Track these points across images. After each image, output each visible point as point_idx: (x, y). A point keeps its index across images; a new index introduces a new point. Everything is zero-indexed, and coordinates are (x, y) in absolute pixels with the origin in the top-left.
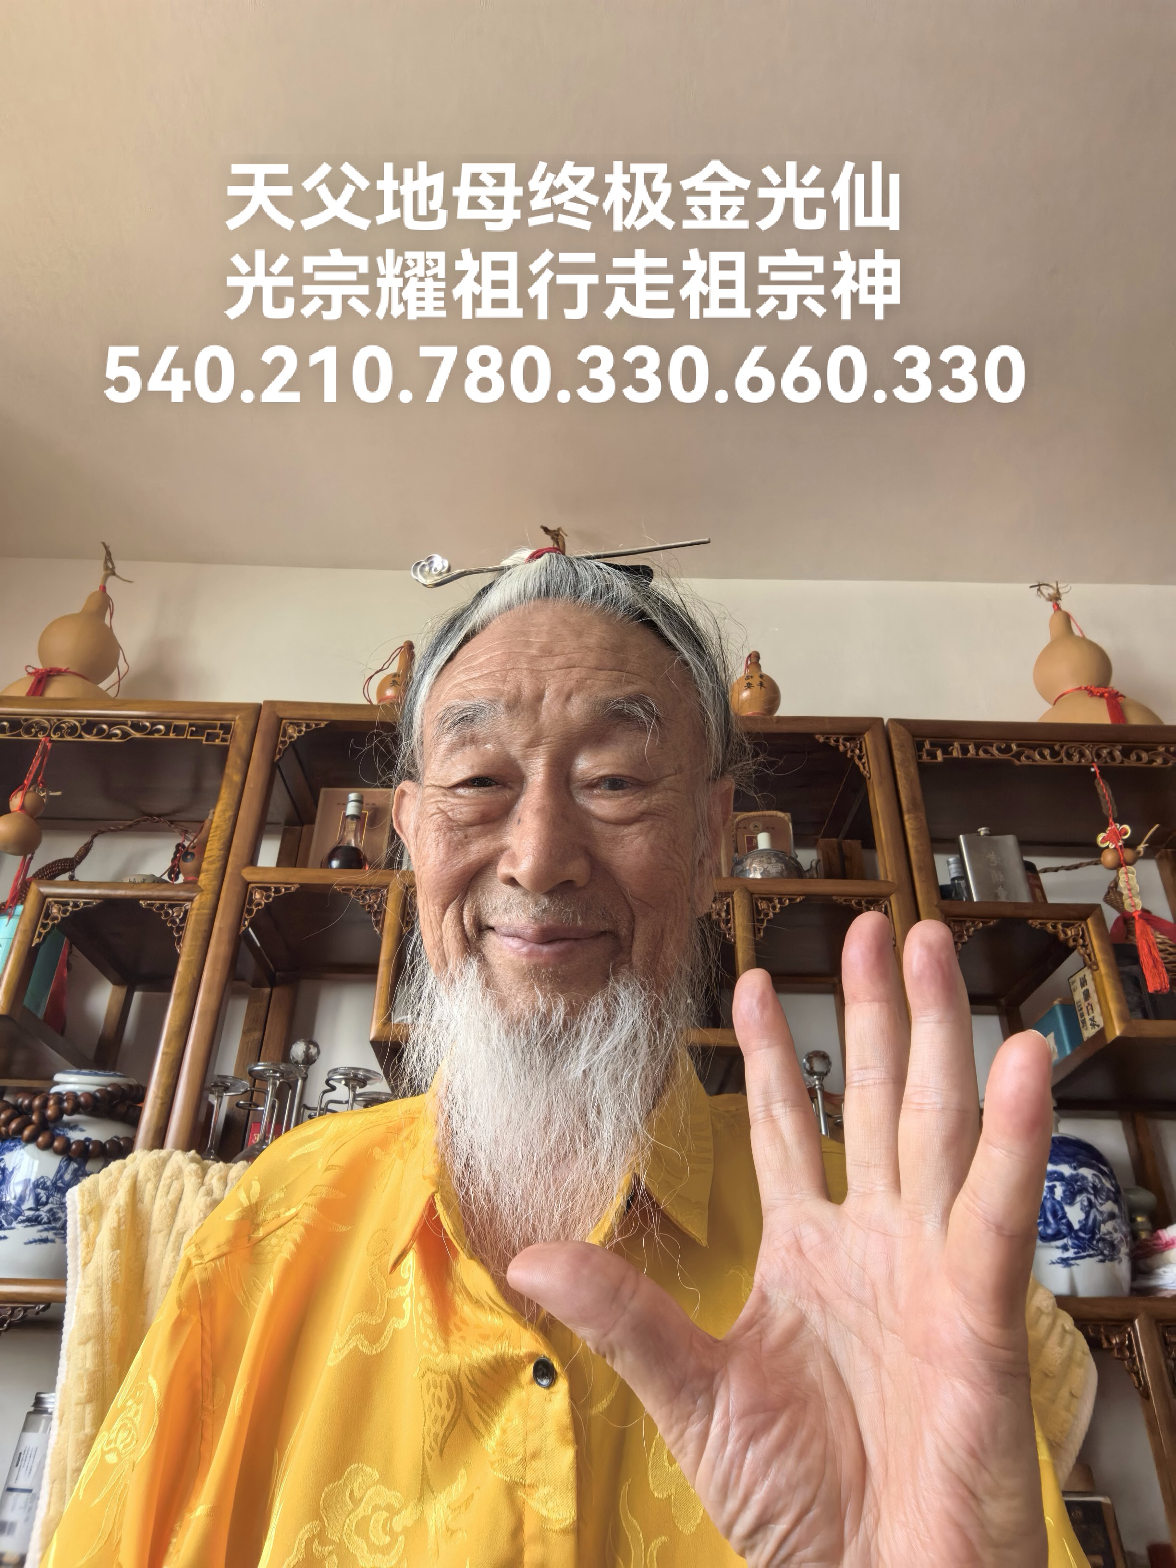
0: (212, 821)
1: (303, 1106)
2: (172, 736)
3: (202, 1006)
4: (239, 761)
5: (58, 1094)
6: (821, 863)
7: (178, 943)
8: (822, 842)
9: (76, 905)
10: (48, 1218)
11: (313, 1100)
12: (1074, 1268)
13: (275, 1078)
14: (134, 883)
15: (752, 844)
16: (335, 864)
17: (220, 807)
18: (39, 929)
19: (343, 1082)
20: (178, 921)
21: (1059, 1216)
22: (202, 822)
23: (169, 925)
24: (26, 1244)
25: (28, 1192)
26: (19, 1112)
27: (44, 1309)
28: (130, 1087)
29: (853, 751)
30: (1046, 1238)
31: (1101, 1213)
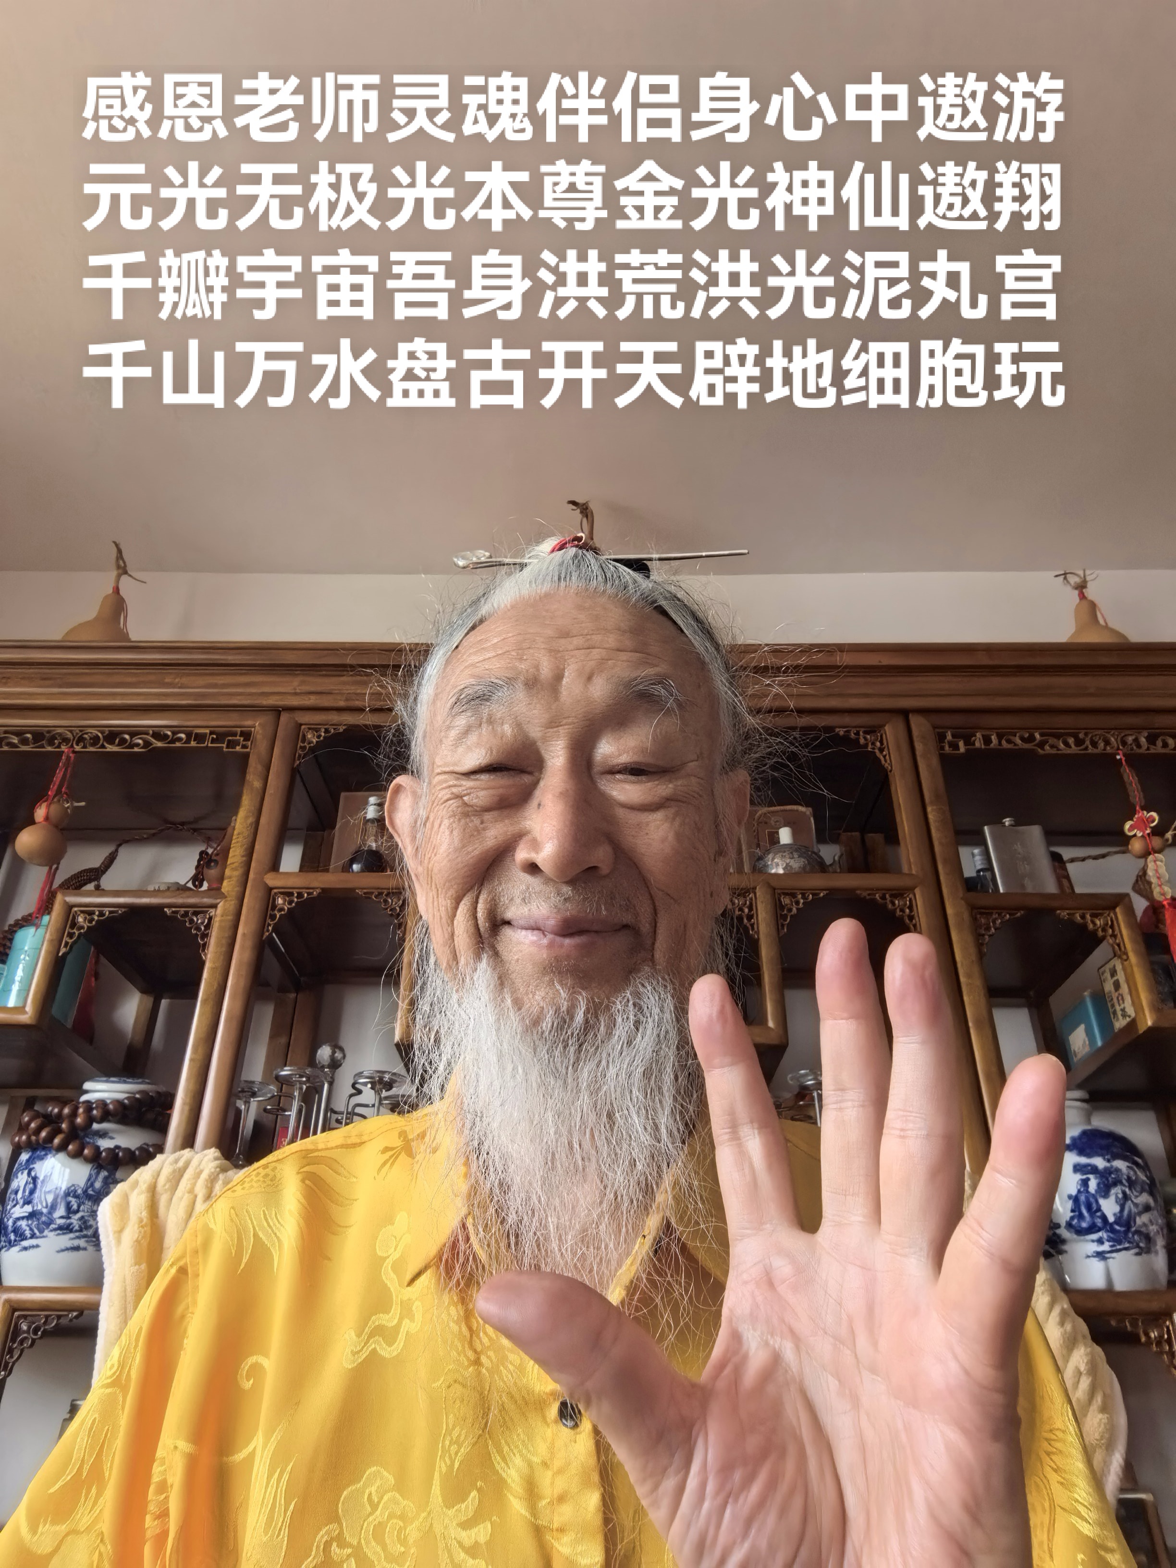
0: (234, 829)
1: (329, 1109)
2: (193, 744)
3: (228, 1012)
4: (260, 768)
5: (88, 1103)
6: (844, 856)
7: (203, 950)
8: (844, 836)
9: (101, 914)
10: (80, 1226)
11: (340, 1104)
12: (1110, 1261)
13: (301, 1083)
14: (159, 890)
15: (774, 839)
16: (356, 867)
17: (242, 813)
18: (66, 939)
19: (369, 1086)
20: (203, 928)
21: (1094, 1209)
22: (224, 829)
23: (194, 932)
24: (58, 1252)
25: (59, 1200)
26: (50, 1121)
27: (76, 1317)
28: (158, 1093)
29: (873, 744)
30: (1080, 1232)
31: (1136, 1205)
